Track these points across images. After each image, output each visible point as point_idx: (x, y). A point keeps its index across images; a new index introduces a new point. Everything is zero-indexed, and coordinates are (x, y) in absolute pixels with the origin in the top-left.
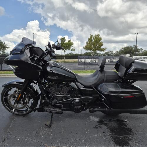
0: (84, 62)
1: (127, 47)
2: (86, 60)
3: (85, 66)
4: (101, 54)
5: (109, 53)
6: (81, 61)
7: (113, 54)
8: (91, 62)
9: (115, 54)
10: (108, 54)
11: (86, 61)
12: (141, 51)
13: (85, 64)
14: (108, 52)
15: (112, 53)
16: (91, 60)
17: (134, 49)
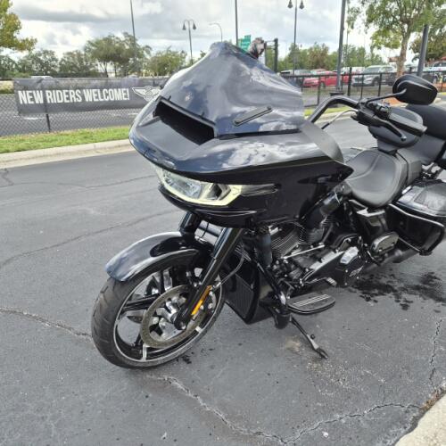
0: (42, 102)
1: (105, 39)
2: (47, 92)
3: (48, 117)
4: (14, 62)
5: (41, 58)
6: (29, 97)
7: (57, 60)
8: (68, 99)
9: (63, 60)
10: (40, 61)
11: (48, 97)
12: (148, 53)
13: (46, 108)
14: (40, 55)
15: (54, 59)
16: (67, 94)
17: (127, 47)
